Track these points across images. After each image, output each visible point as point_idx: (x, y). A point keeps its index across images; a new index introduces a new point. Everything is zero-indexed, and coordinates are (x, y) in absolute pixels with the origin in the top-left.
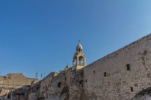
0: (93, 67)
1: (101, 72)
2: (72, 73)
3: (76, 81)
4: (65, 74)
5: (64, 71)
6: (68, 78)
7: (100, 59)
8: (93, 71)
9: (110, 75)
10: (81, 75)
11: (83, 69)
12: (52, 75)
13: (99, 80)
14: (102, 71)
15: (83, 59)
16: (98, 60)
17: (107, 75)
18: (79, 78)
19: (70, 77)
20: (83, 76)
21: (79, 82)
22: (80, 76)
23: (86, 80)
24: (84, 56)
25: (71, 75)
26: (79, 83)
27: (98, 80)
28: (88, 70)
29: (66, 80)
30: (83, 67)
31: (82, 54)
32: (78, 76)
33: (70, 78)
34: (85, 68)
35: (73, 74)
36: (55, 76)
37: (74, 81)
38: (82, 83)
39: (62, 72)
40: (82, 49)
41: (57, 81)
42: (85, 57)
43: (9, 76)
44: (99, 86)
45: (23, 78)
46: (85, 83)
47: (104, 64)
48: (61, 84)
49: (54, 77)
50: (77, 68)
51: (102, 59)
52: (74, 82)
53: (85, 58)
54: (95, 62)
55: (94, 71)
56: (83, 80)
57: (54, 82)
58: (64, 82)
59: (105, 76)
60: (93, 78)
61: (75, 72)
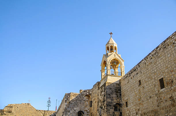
0: (137, 74)
1: (153, 80)
2: (99, 91)
3: (107, 105)
4: (89, 97)
5: (88, 91)
6: (95, 101)
7: (149, 55)
8: (138, 82)
9: (172, 82)
10: (117, 94)
11: (120, 83)
12: (67, 99)
13: (150, 97)
14: (155, 79)
15: (119, 65)
16: (146, 58)
17: (165, 84)
18: (112, 100)
19: (97, 100)
20: (121, 95)
21: (114, 108)
22: (114, 96)
23: (126, 103)
24: (120, 59)
25: (98, 95)
26: (113, 110)
27: (148, 98)
28: (128, 82)
29: (91, 107)
30: (120, 78)
31: (116, 56)
32: (109, 95)
33: (97, 102)
34: (124, 80)
35: (102, 92)
36: (71, 100)
37: (104, 105)
38: (119, 109)
39: (85, 93)
40: (116, 46)
41: (75, 109)
42: (123, 61)
43: (9, 108)
44: (152, 110)
45: (30, 112)
46: (126, 108)
47: (158, 63)
48: (83, 113)
49: (69, 103)
50: (108, 81)
51: (153, 54)
52: (103, 108)
53: (123, 63)
54: (139, 63)
55: (140, 81)
56: (121, 103)
57: (69, 112)
58: (88, 111)
59: (162, 86)
60: (138, 96)
61: (105, 89)
